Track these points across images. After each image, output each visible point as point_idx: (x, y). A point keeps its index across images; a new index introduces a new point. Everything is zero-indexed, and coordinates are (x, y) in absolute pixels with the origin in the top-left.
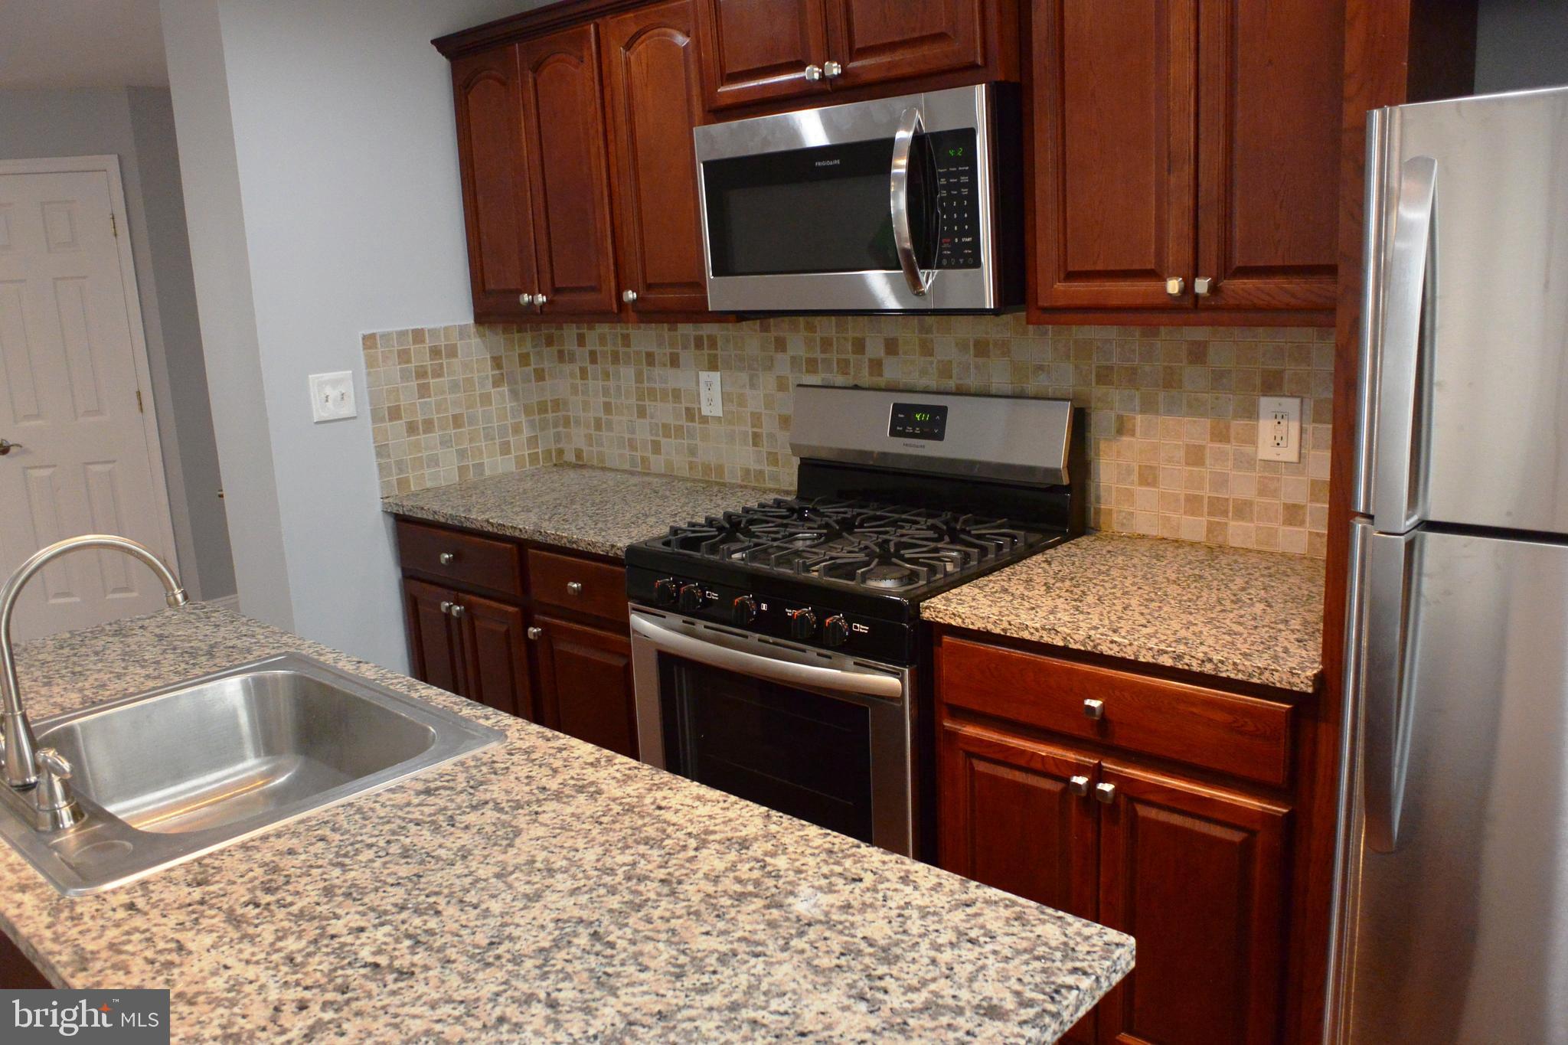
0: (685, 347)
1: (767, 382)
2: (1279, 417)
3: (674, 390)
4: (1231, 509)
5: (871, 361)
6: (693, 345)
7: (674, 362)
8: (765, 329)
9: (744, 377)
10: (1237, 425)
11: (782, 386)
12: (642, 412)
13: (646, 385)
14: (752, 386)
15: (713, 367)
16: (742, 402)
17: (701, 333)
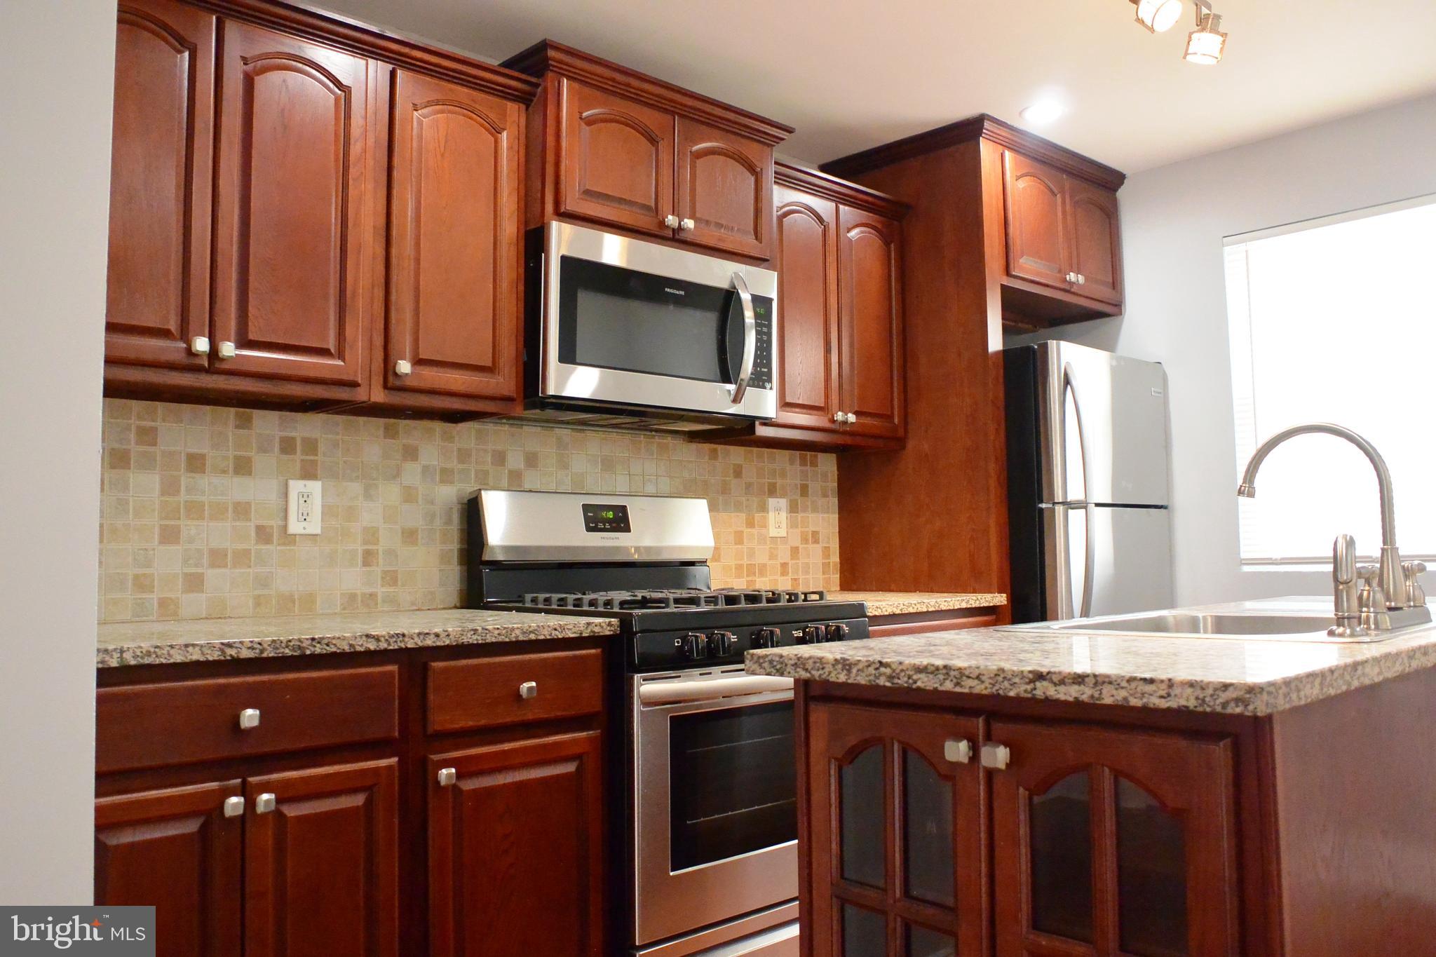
0: (263, 450)
1: (390, 493)
2: (778, 510)
3: (237, 505)
4: (757, 571)
5: (510, 472)
6: (277, 449)
7: (243, 467)
8: (390, 433)
9: (356, 488)
10: (758, 516)
11: (409, 496)
12: (170, 536)
13: (183, 497)
14: (368, 496)
15: (308, 474)
16: (351, 513)
17: (293, 434)
